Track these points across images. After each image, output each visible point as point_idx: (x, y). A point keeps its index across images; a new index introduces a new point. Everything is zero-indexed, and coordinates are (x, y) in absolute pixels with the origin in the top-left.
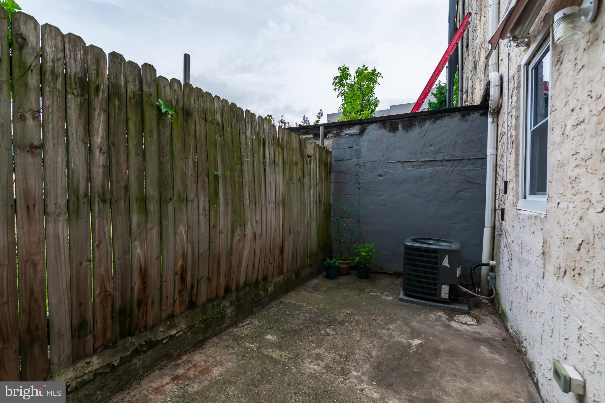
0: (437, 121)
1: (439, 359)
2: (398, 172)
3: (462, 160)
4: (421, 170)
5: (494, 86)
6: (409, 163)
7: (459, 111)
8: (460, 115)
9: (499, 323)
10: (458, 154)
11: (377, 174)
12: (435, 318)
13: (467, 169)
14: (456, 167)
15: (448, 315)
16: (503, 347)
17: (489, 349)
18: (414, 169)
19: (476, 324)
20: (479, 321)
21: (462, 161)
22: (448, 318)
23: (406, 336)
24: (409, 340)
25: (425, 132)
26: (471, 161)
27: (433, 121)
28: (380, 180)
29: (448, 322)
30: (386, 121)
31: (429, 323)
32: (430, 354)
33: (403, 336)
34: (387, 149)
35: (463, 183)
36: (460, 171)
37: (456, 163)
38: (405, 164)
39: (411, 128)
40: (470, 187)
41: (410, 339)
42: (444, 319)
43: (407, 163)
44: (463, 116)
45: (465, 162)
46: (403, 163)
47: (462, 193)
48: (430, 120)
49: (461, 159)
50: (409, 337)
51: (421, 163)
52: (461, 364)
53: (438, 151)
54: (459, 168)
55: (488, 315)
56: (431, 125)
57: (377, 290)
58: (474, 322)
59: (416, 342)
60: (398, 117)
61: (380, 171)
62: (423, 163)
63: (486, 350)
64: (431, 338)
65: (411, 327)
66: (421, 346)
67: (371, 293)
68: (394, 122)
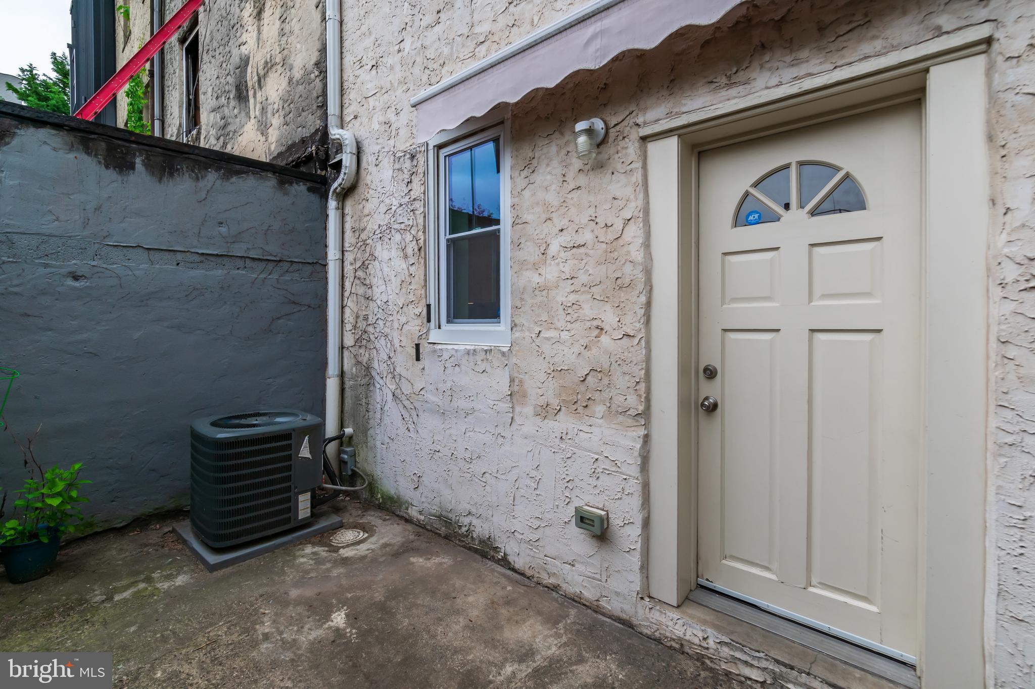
0: (232, 177)
1: (399, 616)
2: (137, 273)
3: (280, 261)
4: (198, 273)
5: (350, 153)
6: (167, 253)
7: (274, 173)
8: (276, 180)
9: (388, 517)
10: (274, 249)
11: (64, 271)
12: (311, 562)
13: (289, 278)
14: (270, 274)
15: (321, 544)
16: (428, 544)
17: (421, 557)
18: (180, 268)
19: (366, 535)
20: (367, 529)
21: (281, 264)
22: (326, 549)
23: (312, 623)
24: (326, 626)
25: (205, 192)
26: (295, 267)
27: (224, 174)
28: (74, 288)
29: (335, 555)
30: (93, 136)
31: (313, 575)
32: (381, 619)
33: (307, 626)
34: (98, 209)
35: (283, 303)
36: (278, 282)
37: (271, 266)
38: (157, 256)
39: (171, 175)
40: (295, 310)
41: (325, 623)
42: (324, 554)
43: (163, 253)
44: (281, 183)
45: (286, 266)
46: (151, 252)
47: (280, 321)
48: (216, 171)
49: (278, 259)
50: (319, 621)
51: (197, 258)
52: (424, 600)
53: (237, 238)
54: (275, 276)
55: (364, 513)
56: (219, 182)
57: (124, 582)
58: (362, 535)
59: (339, 619)
60: (133, 138)
61: (74, 264)
62: (202, 258)
63: (421, 560)
64: (349, 596)
65: (298, 602)
66: (352, 618)
67: (117, 598)
68: (119, 145)
